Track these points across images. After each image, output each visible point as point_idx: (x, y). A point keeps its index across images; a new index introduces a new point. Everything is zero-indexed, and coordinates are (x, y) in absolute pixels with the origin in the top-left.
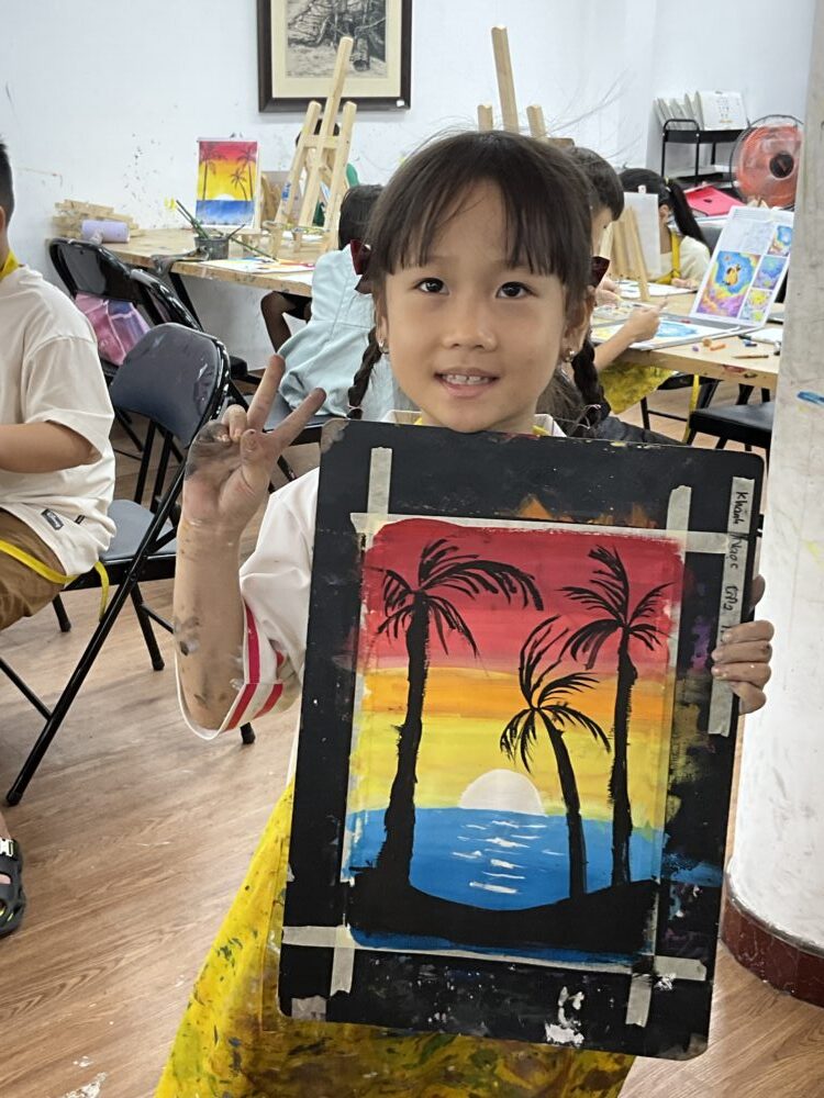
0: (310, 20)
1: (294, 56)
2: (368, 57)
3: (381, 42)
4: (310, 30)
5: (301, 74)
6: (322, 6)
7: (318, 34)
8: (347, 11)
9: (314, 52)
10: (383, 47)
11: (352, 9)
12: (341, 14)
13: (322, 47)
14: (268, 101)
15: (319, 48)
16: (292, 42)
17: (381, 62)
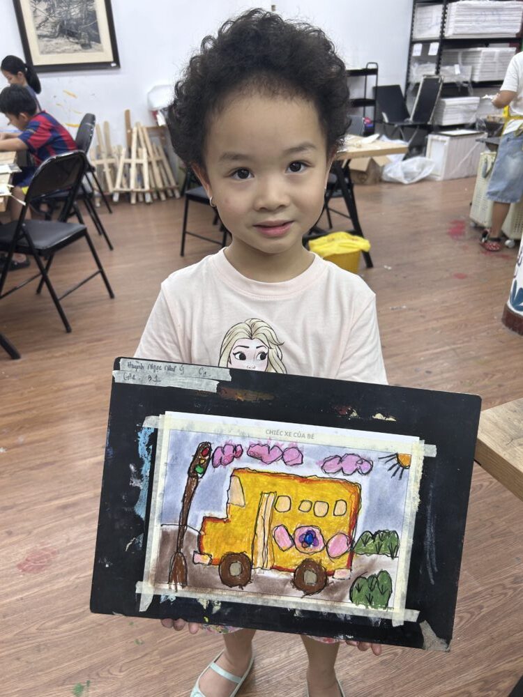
0: (49, 25)
1: (43, 43)
2: (89, 41)
3: (96, 33)
4: (50, 30)
5: (49, 53)
6: (55, 17)
7: (56, 32)
8: (71, 19)
9: (54, 41)
10: (99, 37)
11: (74, 17)
12: (68, 20)
15: (57, 39)
16: (40, 37)
17: (97, 44)
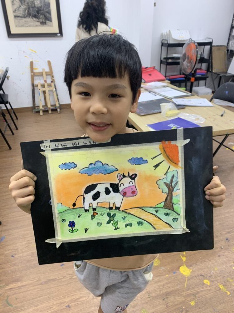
1: (17, 21)
2: (45, 21)
3: (49, 16)
5: (21, 26)
6: (25, 5)
7: (25, 14)
8: (35, 7)
9: (24, 20)
10: (51, 18)
11: (37, 6)
12: (33, 8)
13: (27, 18)
14: (10, 35)
15: (26, 18)
16: (16, 17)
17: (50, 22)
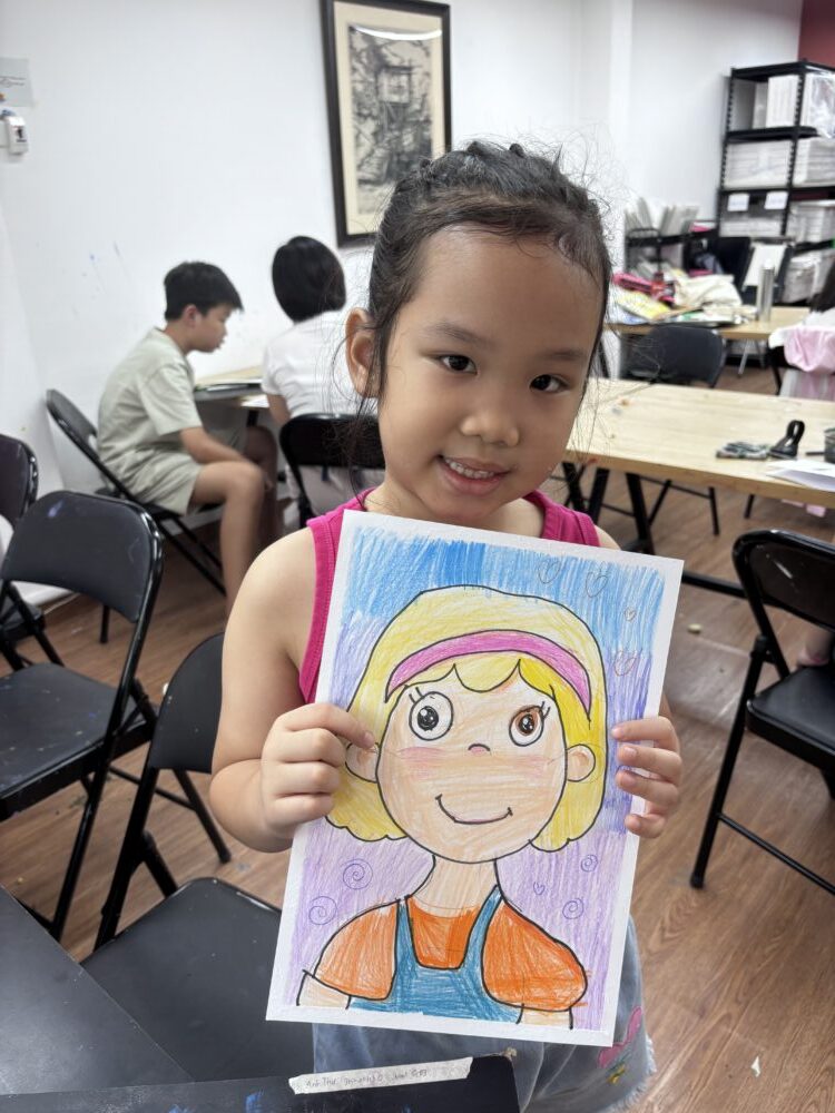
0: (374, 161)
1: (363, 195)
4: (375, 171)
5: (369, 211)
7: (382, 174)
8: (403, 152)
9: (379, 190)
11: (407, 150)
12: (399, 155)
13: (385, 185)
14: (344, 237)
15: (383, 187)
16: (362, 182)
